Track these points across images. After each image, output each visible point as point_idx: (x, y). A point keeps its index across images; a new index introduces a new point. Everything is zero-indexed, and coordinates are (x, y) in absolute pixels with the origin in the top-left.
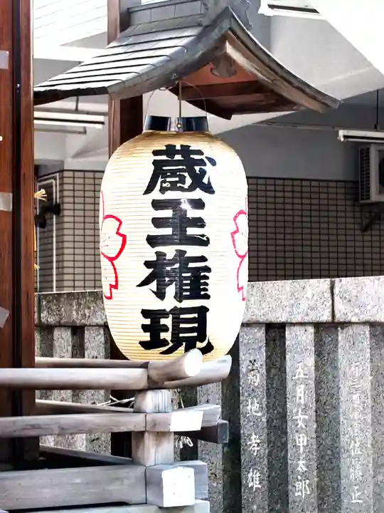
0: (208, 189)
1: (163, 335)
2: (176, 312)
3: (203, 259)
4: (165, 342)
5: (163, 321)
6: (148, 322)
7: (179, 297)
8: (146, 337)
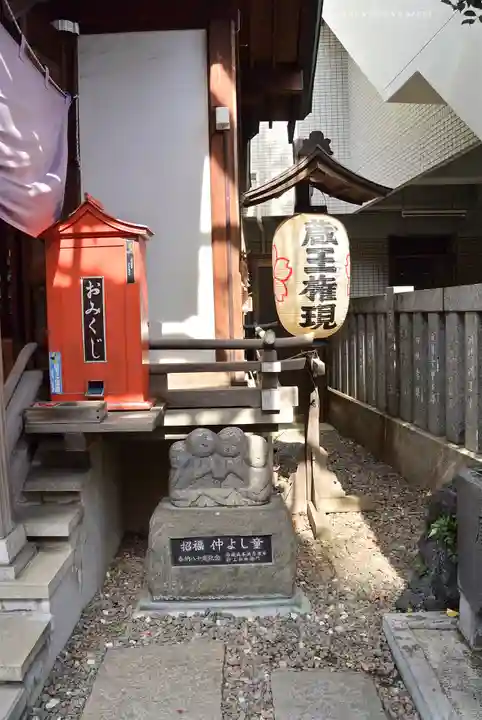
0: (336, 243)
1: (313, 320)
2: (320, 308)
3: (333, 279)
4: (313, 323)
5: (313, 312)
6: (305, 313)
7: (322, 300)
8: (303, 321)
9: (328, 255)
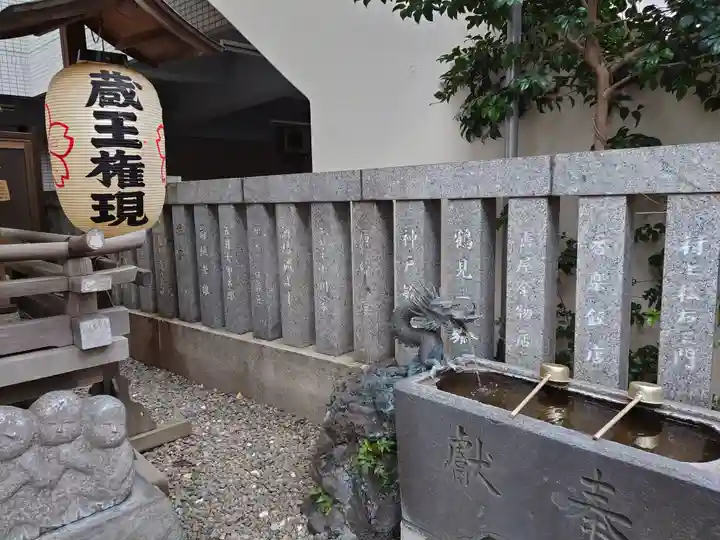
0: (139, 107)
1: (110, 213)
2: (120, 196)
3: (138, 158)
4: (112, 217)
5: (110, 202)
6: (97, 203)
7: (122, 185)
8: (97, 214)
9: (127, 123)
